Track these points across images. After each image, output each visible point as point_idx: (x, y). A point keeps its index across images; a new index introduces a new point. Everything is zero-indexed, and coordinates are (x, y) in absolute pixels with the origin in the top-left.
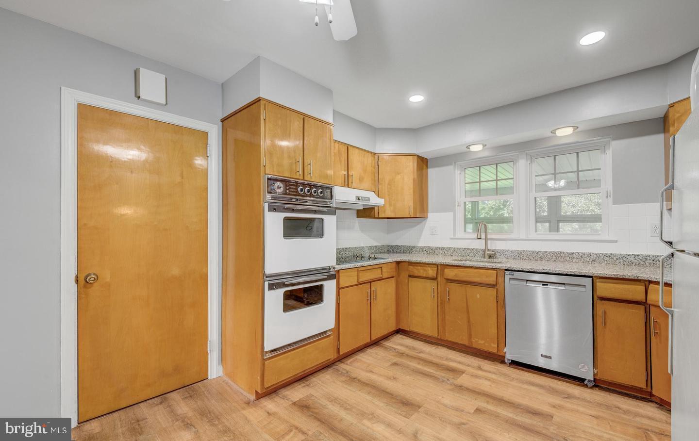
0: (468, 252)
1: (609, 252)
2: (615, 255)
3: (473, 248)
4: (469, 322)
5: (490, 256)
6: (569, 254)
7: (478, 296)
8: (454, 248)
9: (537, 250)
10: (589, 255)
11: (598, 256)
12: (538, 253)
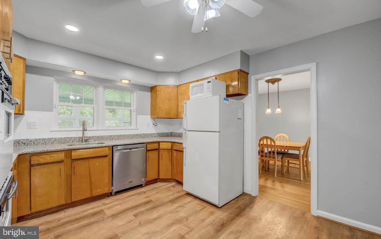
0: (68, 140)
1: (137, 134)
2: (139, 134)
3: (71, 137)
4: (91, 182)
5: (86, 141)
6: (124, 135)
7: (97, 164)
8: (55, 138)
9: (111, 135)
10: (131, 135)
11: (134, 135)
12: (111, 136)
